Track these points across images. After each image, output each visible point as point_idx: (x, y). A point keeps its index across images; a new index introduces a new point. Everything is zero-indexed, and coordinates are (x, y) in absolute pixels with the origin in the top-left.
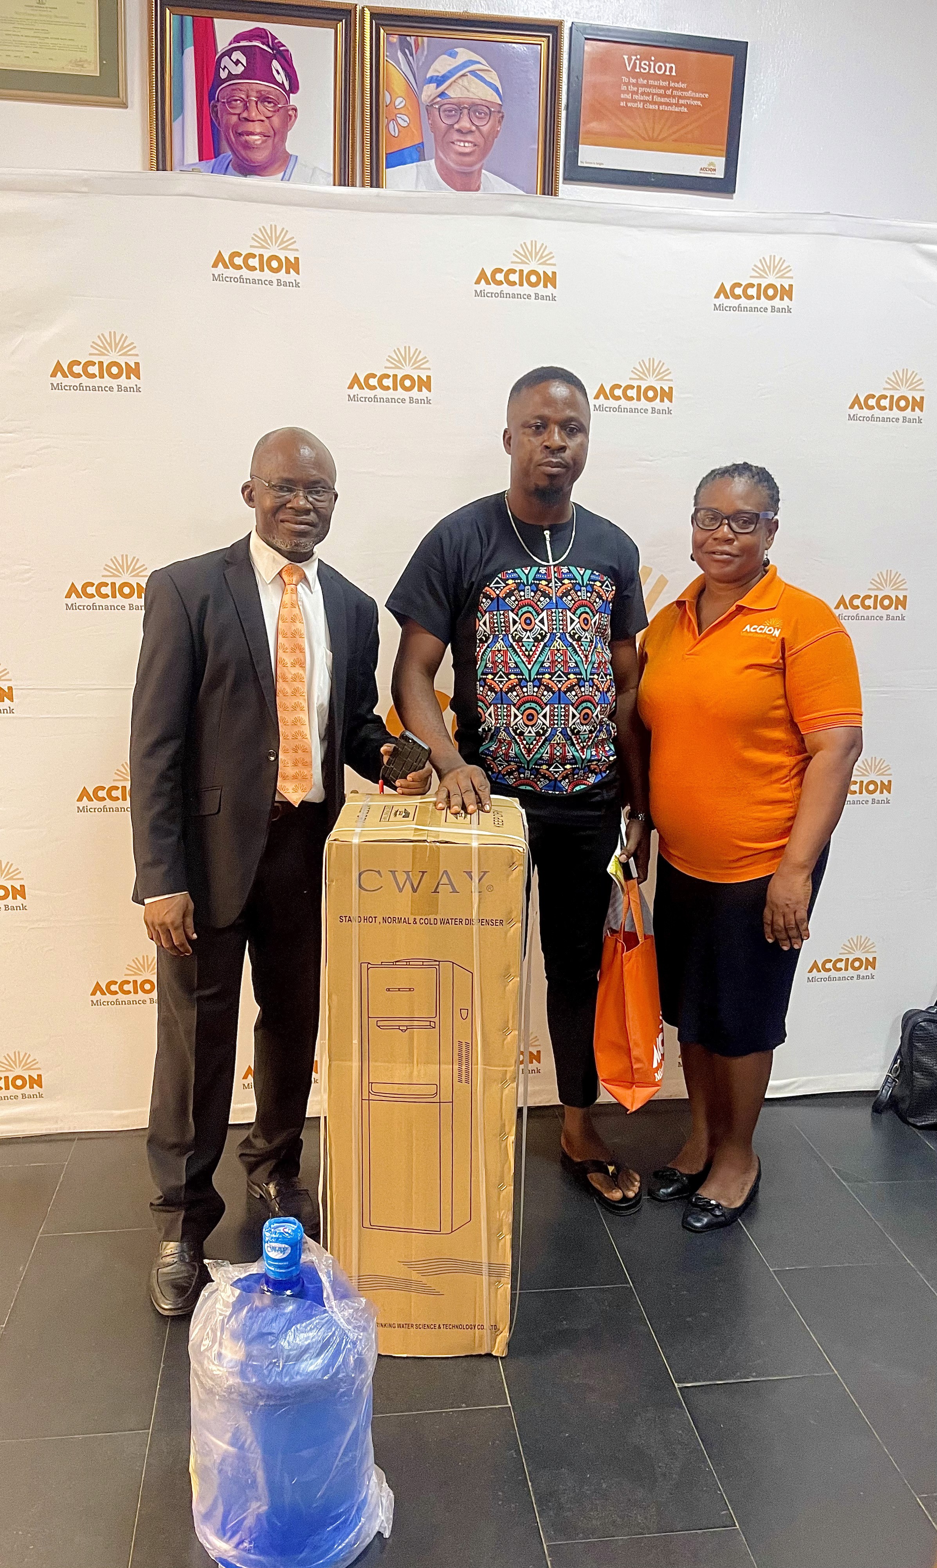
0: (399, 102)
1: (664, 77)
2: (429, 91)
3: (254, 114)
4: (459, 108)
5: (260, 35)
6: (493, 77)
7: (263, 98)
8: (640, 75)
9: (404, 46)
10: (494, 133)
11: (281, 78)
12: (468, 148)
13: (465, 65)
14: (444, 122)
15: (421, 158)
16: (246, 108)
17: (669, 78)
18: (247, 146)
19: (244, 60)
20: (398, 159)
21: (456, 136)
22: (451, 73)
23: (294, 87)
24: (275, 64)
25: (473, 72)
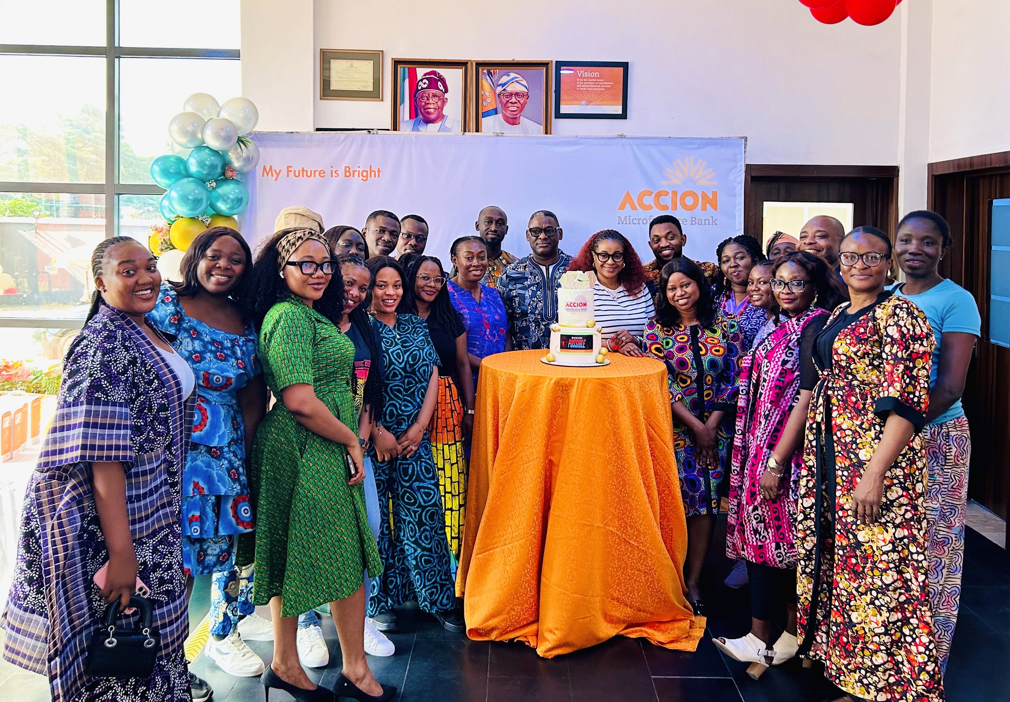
0: (487, 94)
1: (594, 78)
2: (499, 89)
3: (431, 101)
4: (511, 95)
5: (434, 73)
6: (524, 82)
7: (434, 96)
8: (585, 78)
9: (489, 73)
10: (525, 103)
11: (441, 88)
12: (515, 109)
13: (513, 79)
14: (505, 100)
15: (496, 113)
16: (428, 99)
17: (597, 78)
18: (429, 113)
19: (427, 82)
20: (487, 114)
22: (508, 82)
23: (446, 91)
24: (439, 83)
25: (517, 81)
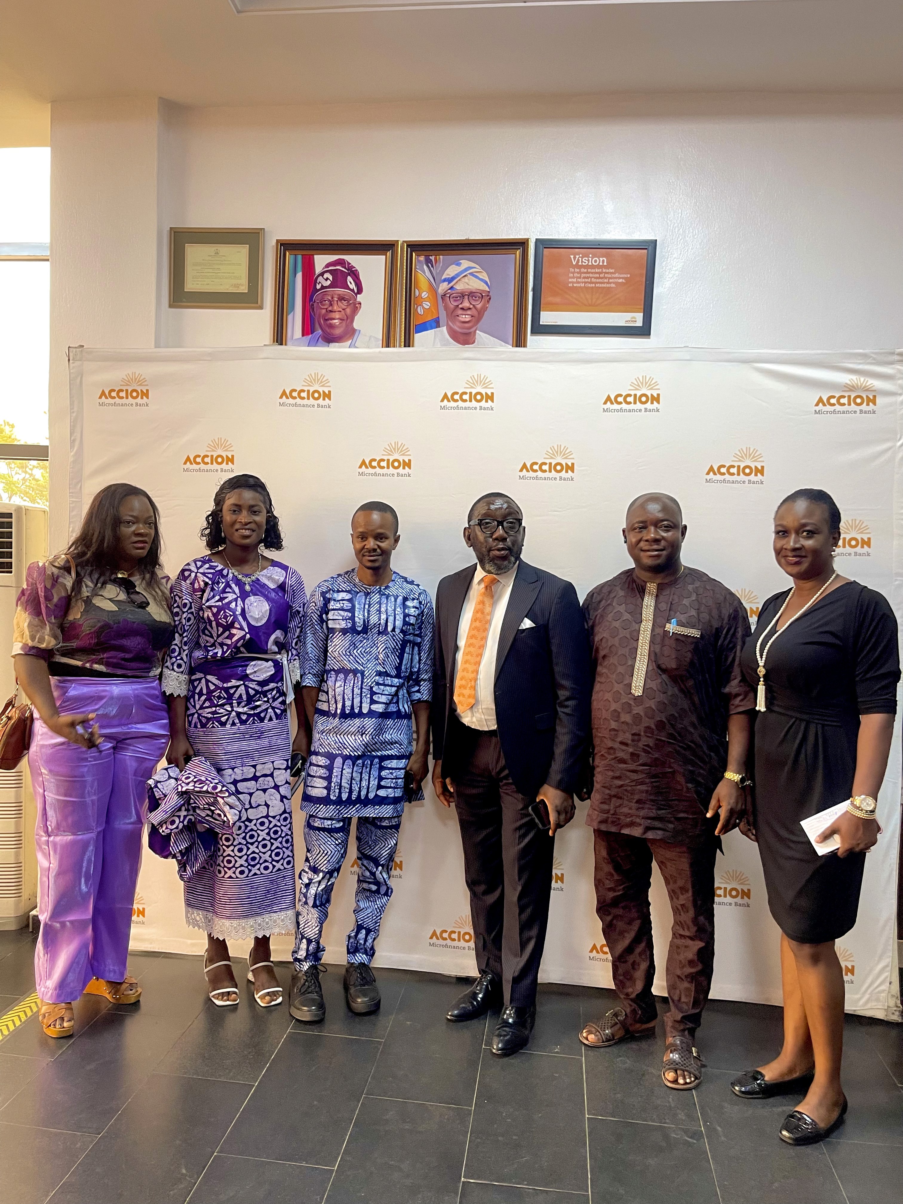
0: (424, 295)
1: (598, 267)
2: (443, 287)
3: (335, 308)
4: (462, 295)
5: (341, 262)
6: (484, 276)
7: (341, 298)
8: (583, 267)
9: (428, 261)
10: (484, 309)
11: (352, 286)
12: (467, 318)
13: (466, 270)
14: (452, 304)
15: (438, 326)
16: (331, 305)
17: (602, 267)
18: (332, 326)
19: (331, 278)
20: (423, 327)
21: (460, 312)
22: (457, 275)
23: (360, 290)
24: (349, 279)
25: (471, 274)
